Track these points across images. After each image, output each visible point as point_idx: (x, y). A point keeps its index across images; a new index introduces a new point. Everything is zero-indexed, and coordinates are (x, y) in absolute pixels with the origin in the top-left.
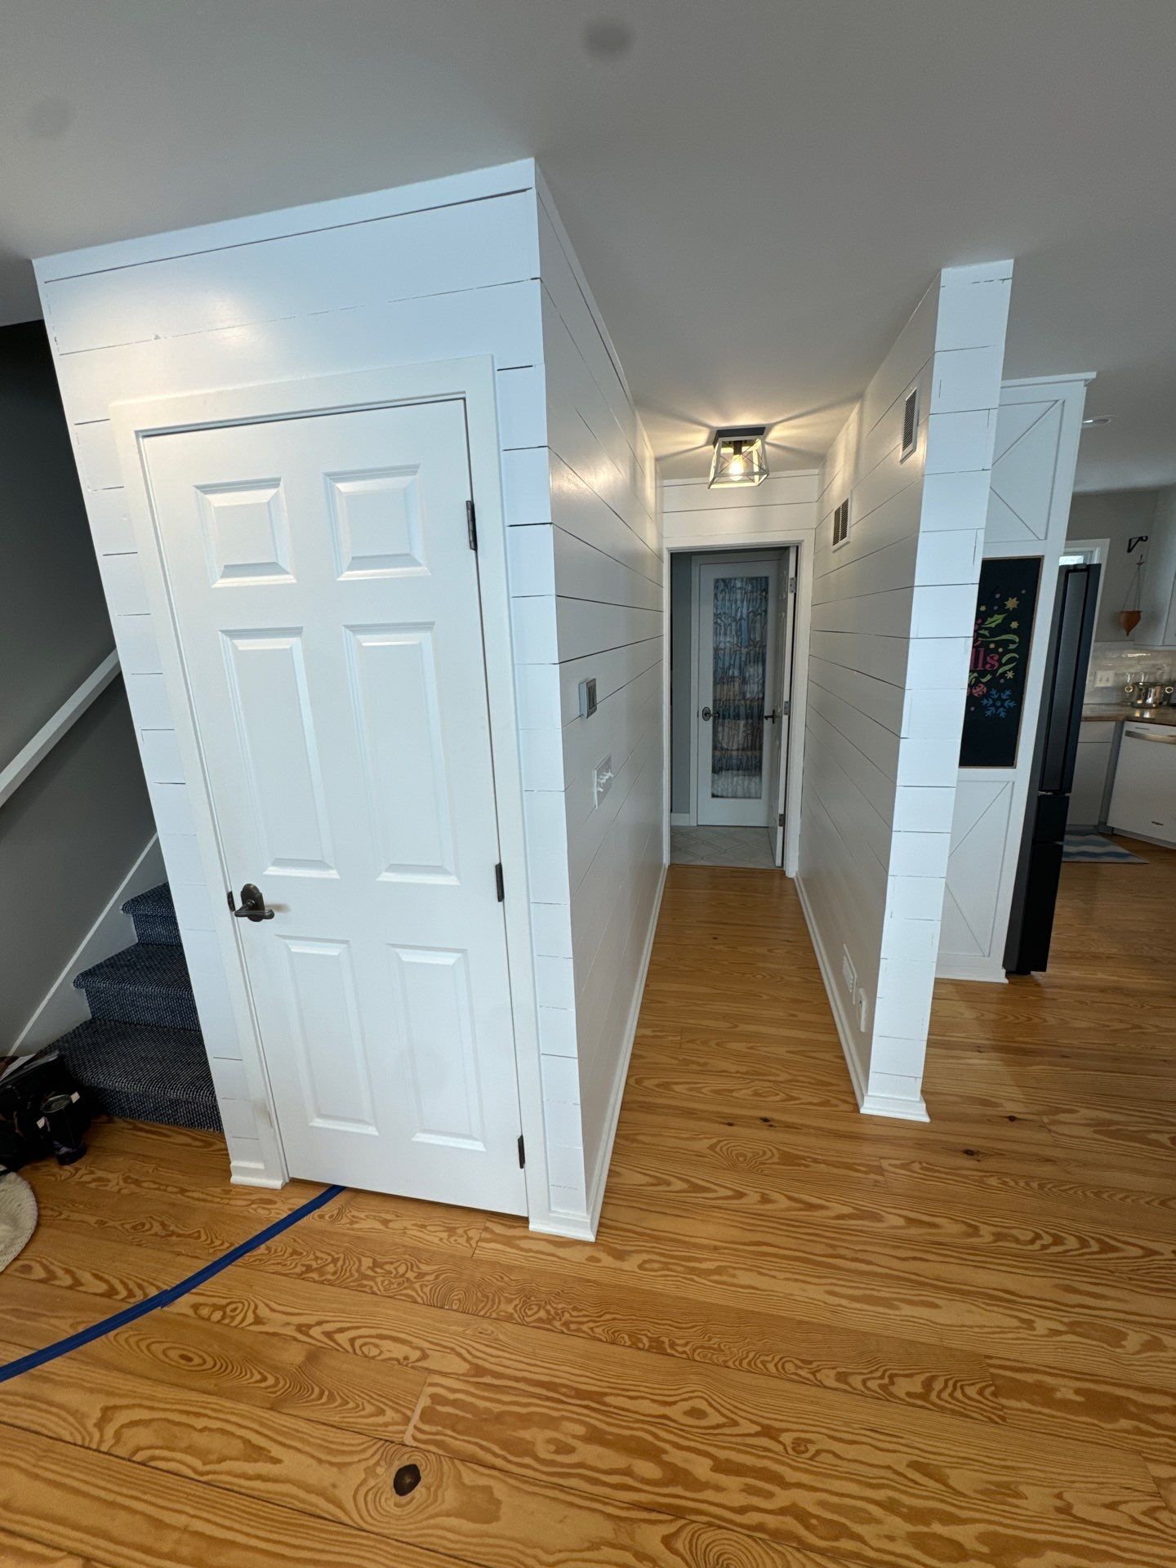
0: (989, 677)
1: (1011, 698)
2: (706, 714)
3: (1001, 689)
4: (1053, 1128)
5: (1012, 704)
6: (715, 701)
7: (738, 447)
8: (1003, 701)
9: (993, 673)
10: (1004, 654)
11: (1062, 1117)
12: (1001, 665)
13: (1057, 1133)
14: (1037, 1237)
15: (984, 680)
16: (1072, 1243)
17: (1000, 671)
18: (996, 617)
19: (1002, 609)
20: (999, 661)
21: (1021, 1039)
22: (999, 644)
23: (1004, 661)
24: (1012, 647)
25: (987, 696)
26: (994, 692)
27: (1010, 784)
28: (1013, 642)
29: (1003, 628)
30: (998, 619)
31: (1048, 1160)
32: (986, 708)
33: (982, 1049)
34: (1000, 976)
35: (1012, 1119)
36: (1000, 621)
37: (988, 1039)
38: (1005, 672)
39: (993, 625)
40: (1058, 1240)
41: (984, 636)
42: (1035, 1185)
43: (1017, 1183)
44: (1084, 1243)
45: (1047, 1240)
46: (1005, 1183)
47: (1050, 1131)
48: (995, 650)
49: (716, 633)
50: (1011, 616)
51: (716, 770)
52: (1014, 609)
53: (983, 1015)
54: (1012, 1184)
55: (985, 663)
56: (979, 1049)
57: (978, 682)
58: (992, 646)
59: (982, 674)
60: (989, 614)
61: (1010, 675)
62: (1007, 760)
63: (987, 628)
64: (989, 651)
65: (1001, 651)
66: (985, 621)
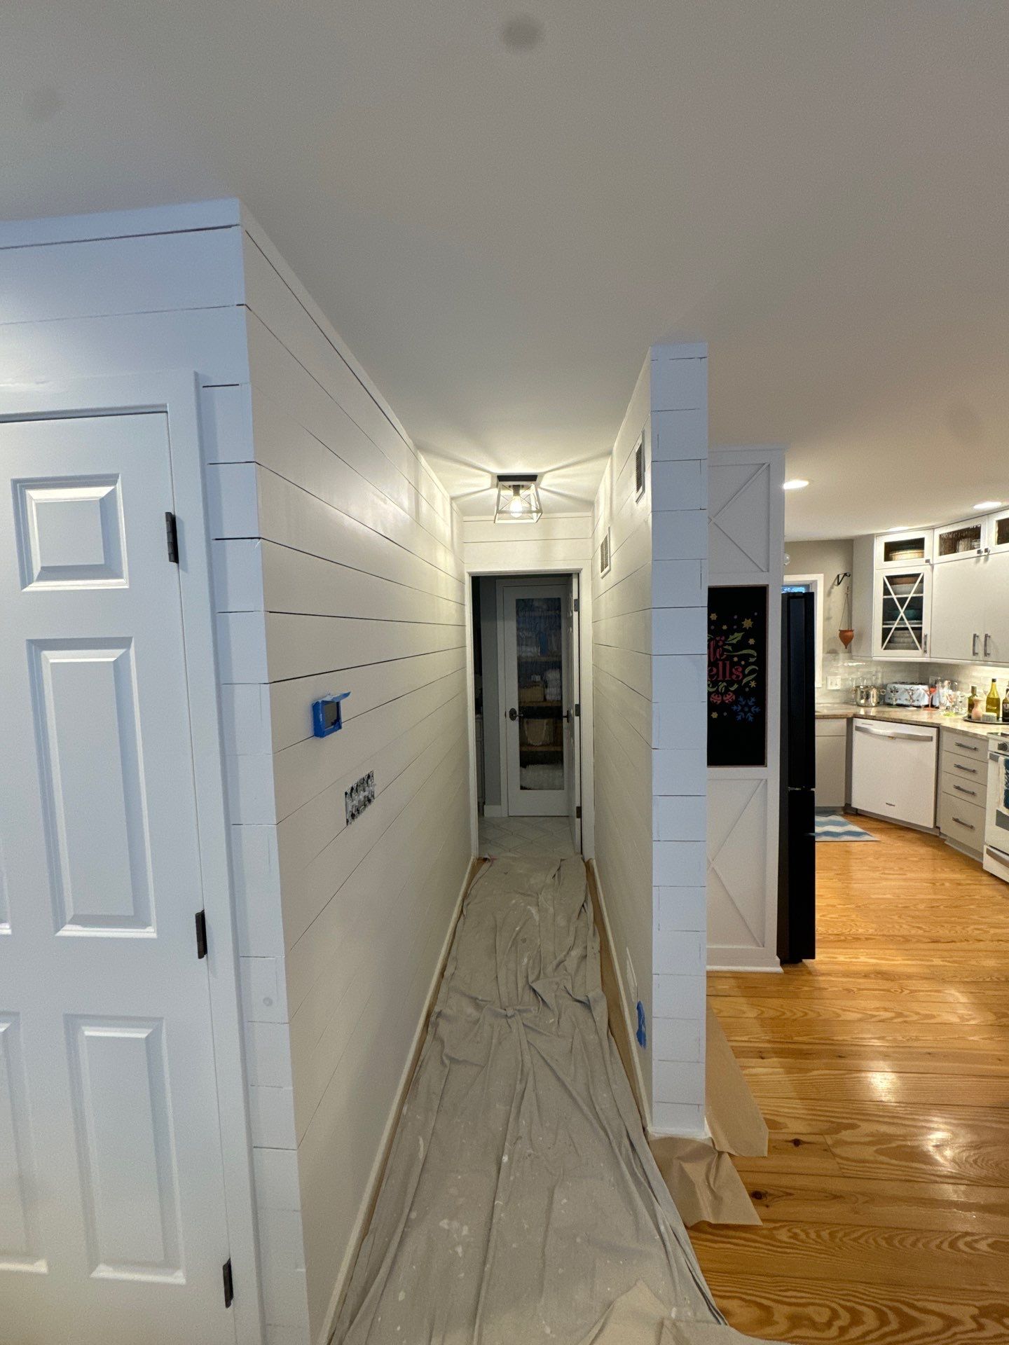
0: (736, 686)
1: (756, 704)
2: (512, 714)
3: (747, 697)
4: (838, 1151)
5: (757, 710)
6: (520, 703)
7: (516, 489)
8: (750, 707)
9: (739, 682)
10: (744, 667)
11: (846, 1135)
12: (745, 676)
13: (842, 1158)
14: (835, 1315)
15: (732, 689)
16: (870, 1320)
17: (745, 681)
18: (736, 634)
19: (740, 629)
20: (743, 671)
21: (800, 1039)
22: (742, 657)
23: (747, 671)
24: (752, 660)
25: (736, 702)
26: (741, 699)
27: (763, 782)
28: (752, 656)
29: (742, 644)
30: (737, 637)
31: (836, 1197)
32: (736, 713)
33: (764, 1055)
34: (774, 967)
35: (797, 1143)
36: (739, 638)
37: (769, 1042)
38: (749, 682)
39: (735, 642)
40: (856, 1319)
41: (728, 651)
42: (825, 1234)
43: (807, 1234)
44: (883, 1320)
45: (845, 1319)
46: (795, 1236)
47: (835, 1155)
48: (738, 663)
49: (519, 644)
50: (748, 634)
51: (524, 764)
52: (750, 628)
53: (763, 1012)
54: (803, 1236)
55: (731, 673)
56: (761, 1055)
57: (727, 691)
58: (736, 659)
59: (731, 683)
60: (731, 632)
61: (753, 684)
62: (759, 759)
63: (729, 645)
64: (733, 664)
65: (743, 663)
66: (727, 638)
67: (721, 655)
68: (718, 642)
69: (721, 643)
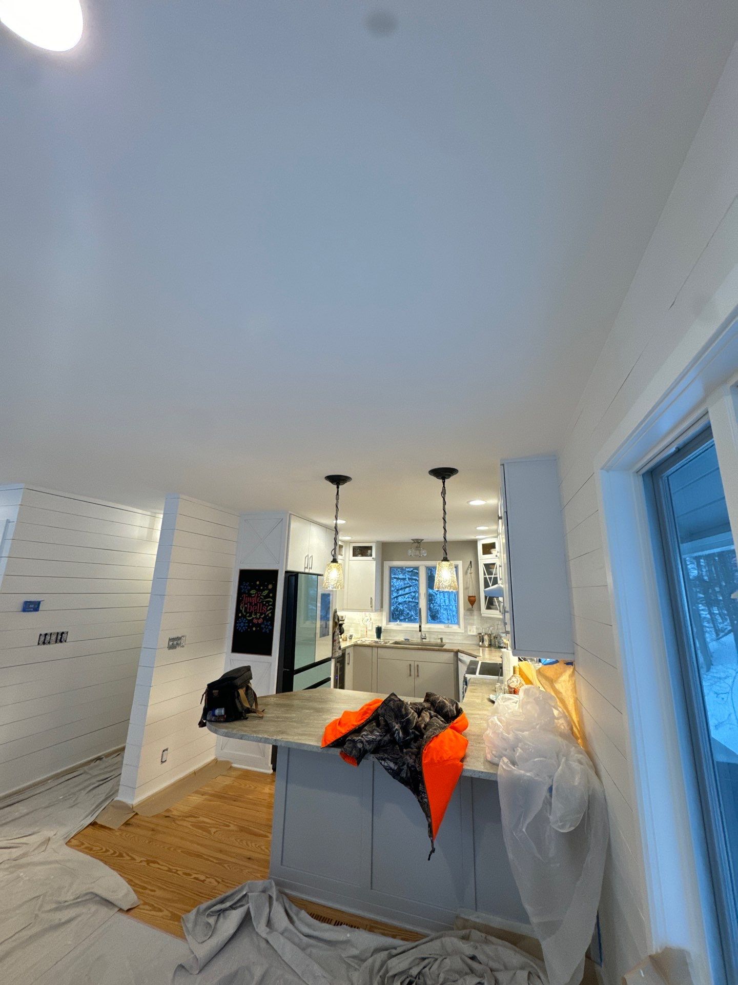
0: (263, 615)
1: (270, 625)
3: (267, 621)
5: (271, 627)
8: (268, 626)
9: (265, 614)
10: (267, 607)
12: (267, 611)
15: (262, 617)
17: (267, 613)
18: (266, 591)
19: (267, 589)
20: (266, 609)
22: (267, 602)
23: (268, 608)
24: (271, 603)
25: (263, 623)
26: (265, 622)
27: (272, 664)
28: (271, 602)
29: (267, 596)
30: (266, 592)
32: (263, 628)
38: (268, 614)
39: (265, 595)
41: (262, 599)
48: (265, 605)
50: (270, 591)
52: (271, 589)
55: (262, 609)
57: (260, 617)
58: (264, 603)
59: (261, 614)
60: (264, 590)
61: (270, 615)
62: (268, 652)
63: (263, 596)
64: (264, 605)
65: (267, 605)
66: (262, 592)
67: (259, 600)
68: (258, 594)
69: (259, 595)
